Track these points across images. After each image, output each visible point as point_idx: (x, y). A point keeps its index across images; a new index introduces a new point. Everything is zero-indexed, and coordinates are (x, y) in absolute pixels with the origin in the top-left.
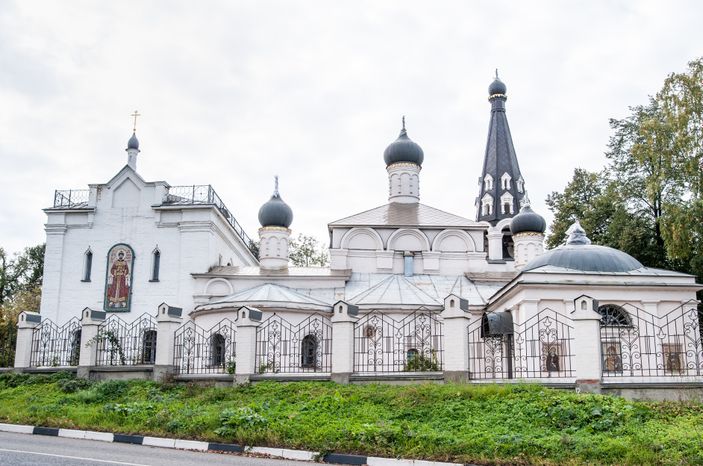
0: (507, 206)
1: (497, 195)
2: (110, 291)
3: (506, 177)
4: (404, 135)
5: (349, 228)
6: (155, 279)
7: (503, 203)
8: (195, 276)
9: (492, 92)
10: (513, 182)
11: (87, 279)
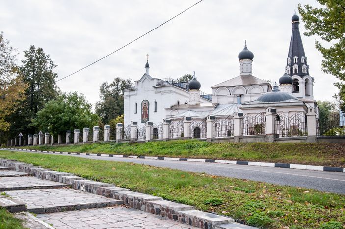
0: (296, 70)
1: (291, 65)
2: (143, 116)
3: (296, 57)
4: (246, 48)
5: (218, 88)
6: (156, 111)
7: (294, 69)
8: (166, 109)
9: (293, 20)
10: (299, 59)
11: (136, 113)
